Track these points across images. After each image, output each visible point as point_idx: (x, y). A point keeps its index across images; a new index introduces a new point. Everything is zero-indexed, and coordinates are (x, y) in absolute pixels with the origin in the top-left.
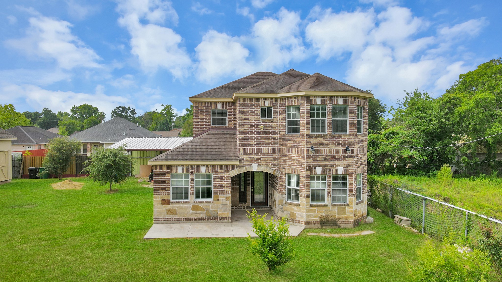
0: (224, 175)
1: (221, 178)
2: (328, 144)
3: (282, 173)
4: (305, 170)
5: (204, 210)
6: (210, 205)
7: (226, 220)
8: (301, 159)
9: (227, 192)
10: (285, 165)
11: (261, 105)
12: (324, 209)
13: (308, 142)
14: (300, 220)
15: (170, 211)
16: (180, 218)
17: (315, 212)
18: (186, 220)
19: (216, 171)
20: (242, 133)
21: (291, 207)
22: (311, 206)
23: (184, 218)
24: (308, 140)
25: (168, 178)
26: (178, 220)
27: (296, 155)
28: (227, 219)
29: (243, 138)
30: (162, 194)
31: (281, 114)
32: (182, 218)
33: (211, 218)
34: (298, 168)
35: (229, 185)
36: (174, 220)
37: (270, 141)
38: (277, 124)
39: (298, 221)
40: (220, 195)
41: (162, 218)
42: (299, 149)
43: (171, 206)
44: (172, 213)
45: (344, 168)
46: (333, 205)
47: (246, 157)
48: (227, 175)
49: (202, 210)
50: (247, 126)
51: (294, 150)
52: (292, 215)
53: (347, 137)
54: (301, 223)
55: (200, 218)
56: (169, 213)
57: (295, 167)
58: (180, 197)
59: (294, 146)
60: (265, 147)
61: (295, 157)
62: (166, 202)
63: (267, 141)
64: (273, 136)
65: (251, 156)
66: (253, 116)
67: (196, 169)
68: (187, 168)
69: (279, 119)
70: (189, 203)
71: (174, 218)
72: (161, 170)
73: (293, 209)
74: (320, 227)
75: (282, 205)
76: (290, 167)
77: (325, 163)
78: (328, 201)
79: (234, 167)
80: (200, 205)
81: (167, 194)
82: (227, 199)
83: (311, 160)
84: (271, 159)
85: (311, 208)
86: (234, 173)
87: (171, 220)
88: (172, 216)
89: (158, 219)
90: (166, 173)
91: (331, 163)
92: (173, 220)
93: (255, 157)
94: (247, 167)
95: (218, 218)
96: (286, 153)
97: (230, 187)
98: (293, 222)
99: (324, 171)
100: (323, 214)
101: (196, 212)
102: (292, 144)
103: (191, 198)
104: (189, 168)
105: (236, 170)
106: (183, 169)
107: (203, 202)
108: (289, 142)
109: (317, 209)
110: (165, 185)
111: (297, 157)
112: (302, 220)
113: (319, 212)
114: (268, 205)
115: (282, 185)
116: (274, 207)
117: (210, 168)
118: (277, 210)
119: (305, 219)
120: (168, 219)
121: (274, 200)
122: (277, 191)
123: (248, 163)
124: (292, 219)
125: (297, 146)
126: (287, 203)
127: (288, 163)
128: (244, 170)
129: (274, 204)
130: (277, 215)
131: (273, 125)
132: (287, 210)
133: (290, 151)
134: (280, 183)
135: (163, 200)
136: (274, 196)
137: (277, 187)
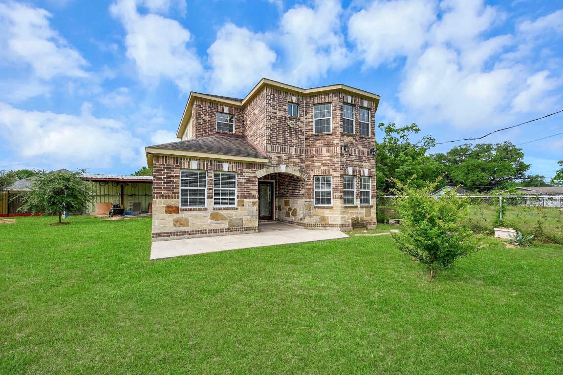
0: (250, 175)
1: (247, 179)
2: (357, 145)
3: (310, 176)
4: (339, 169)
5: (227, 219)
6: (234, 212)
7: (253, 230)
8: (334, 158)
9: (253, 196)
10: (313, 166)
11: (288, 100)
12: (355, 211)
13: (342, 140)
14: (334, 223)
15: (177, 222)
16: (193, 231)
17: (348, 213)
18: (202, 233)
19: (240, 170)
20: (269, 128)
21: (320, 211)
22: (345, 207)
23: (199, 231)
24: (342, 139)
25: (176, 176)
26: (191, 234)
27: (328, 154)
28: (253, 228)
29: (271, 134)
30: (166, 198)
31: (307, 113)
32: (196, 231)
33: (234, 229)
34: (330, 168)
35: (256, 188)
36: (185, 234)
37: (297, 141)
38: (304, 124)
39: (331, 224)
40: (246, 200)
41: (165, 233)
42: (331, 148)
43: (180, 215)
44: (181, 224)
45: (369, 169)
46: (361, 207)
47: (274, 157)
48: (253, 175)
49: (223, 218)
50: (275, 121)
51: (325, 149)
52: (323, 219)
53: (371, 140)
54: (335, 227)
55: (221, 229)
56: (178, 224)
57: (326, 168)
58: (193, 202)
59: (325, 145)
60: (292, 146)
61: (325, 157)
62: (171, 210)
63: (294, 141)
64: (301, 137)
65: (278, 155)
66: (280, 110)
67: (217, 166)
68: (204, 163)
69: (306, 119)
70: (206, 209)
71: (185, 232)
72: (166, 162)
73: (324, 213)
74: (352, 230)
75: (310, 210)
76: (320, 168)
77: (355, 163)
78: (357, 202)
79: (262, 166)
80: (221, 212)
81: (175, 198)
82: (254, 204)
83: (344, 160)
84: (298, 160)
85: (345, 210)
86: (261, 173)
87: (180, 235)
88: (182, 229)
89: (160, 234)
90: (173, 168)
91: (360, 163)
92: (182, 235)
93: (283, 157)
94: (275, 168)
95: (243, 228)
96: (314, 153)
97: (256, 190)
98: (324, 227)
99: (354, 172)
100: (354, 216)
101: (215, 222)
102: (322, 143)
103: (209, 203)
104: (207, 164)
105: (264, 169)
106: (199, 165)
107: (224, 209)
108: (318, 142)
109: (350, 211)
110: (171, 186)
111: (329, 156)
112: (336, 223)
113: (351, 213)
114: (274, 219)
115: (309, 189)
116: (289, 217)
117: (234, 165)
118: (301, 216)
119: (339, 222)
120: (176, 234)
121: (290, 209)
122: (302, 196)
123: (276, 163)
124: (323, 224)
125: (329, 145)
126: (315, 207)
127: (317, 164)
128: (272, 171)
129: (289, 213)
130: (301, 222)
131: (301, 124)
132: (316, 215)
133: (319, 151)
134: (308, 187)
135: (168, 207)
136: (289, 205)
137: (302, 192)
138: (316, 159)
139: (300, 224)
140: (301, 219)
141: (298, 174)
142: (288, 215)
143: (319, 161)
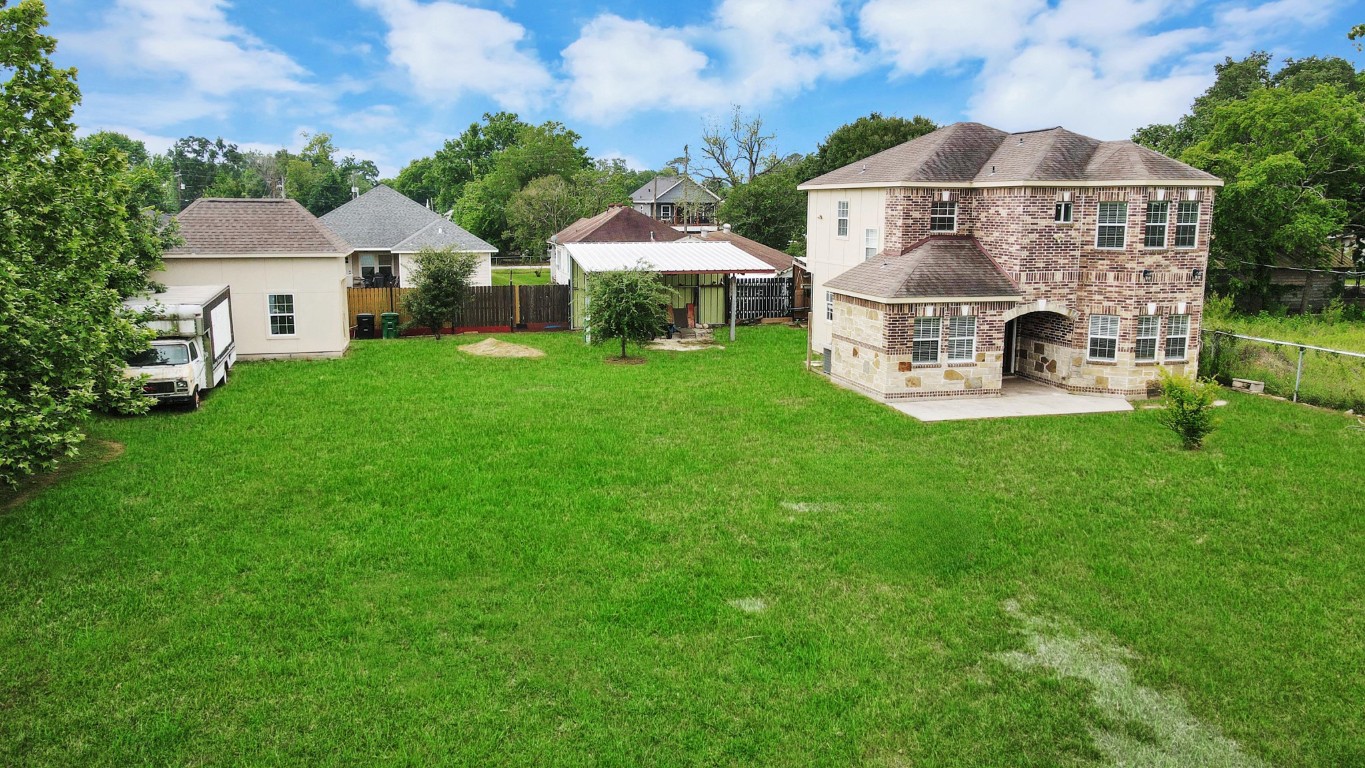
0: (994, 318)
1: (991, 324)
2: (1168, 266)
3: (1083, 314)
4: (1131, 307)
5: (963, 378)
6: (971, 369)
7: (994, 393)
8: (1126, 290)
9: (997, 347)
10: (1091, 300)
11: (1056, 200)
12: (1153, 370)
13: (1140, 263)
14: (1117, 388)
15: (912, 382)
16: (925, 393)
17: (1141, 374)
18: (936, 395)
19: (983, 313)
21: (1096, 368)
22: (1137, 365)
23: (931, 393)
24: (1141, 259)
25: (910, 327)
26: (923, 396)
27: (1116, 283)
28: (995, 391)
29: (1027, 256)
30: (901, 354)
31: (1087, 215)
32: (928, 393)
33: (972, 391)
34: (1118, 304)
35: (1002, 335)
36: (917, 396)
37: (1066, 261)
38: (1080, 233)
39: (1112, 389)
40: (986, 352)
41: (898, 394)
42: (1122, 274)
43: (913, 373)
44: (914, 384)
45: (1187, 303)
46: (1167, 364)
47: (1029, 289)
48: (999, 318)
49: (959, 377)
50: (1034, 236)
51: (1111, 275)
52: (1100, 380)
53: (1196, 254)
54: (1118, 393)
55: (956, 391)
56: (910, 384)
57: (1111, 304)
58: (926, 356)
59: (1112, 269)
60: (1058, 270)
61: (1111, 286)
62: (904, 367)
63: (1062, 261)
64: (1072, 253)
65: (1036, 286)
66: (1044, 218)
67: (955, 310)
68: (940, 308)
69: (1084, 224)
70: (939, 366)
71: (917, 393)
73: (1102, 371)
74: (1146, 398)
75: (1079, 366)
76: (1101, 303)
77: (1162, 295)
78: (1160, 356)
79: (1011, 305)
80: (956, 370)
81: (908, 353)
82: (997, 358)
83: (1142, 292)
84: (1066, 291)
85: (1137, 368)
86: (1009, 315)
87: (911, 397)
88: (914, 389)
89: (892, 394)
90: (908, 317)
91: (1170, 295)
92: (914, 396)
93: (1043, 288)
94: (1030, 306)
95: (981, 390)
96: (1093, 280)
97: (1002, 338)
98: (1101, 392)
99: (1159, 309)
100: (1152, 378)
101: (950, 381)
102: (1107, 265)
103: (942, 358)
104: (943, 308)
105: (1014, 309)
106: (935, 310)
107: (959, 365)
108: (1101, 262)
109: (1144, 370)
110: (905, 339)
111: (1117, 286)
112: (1120, 387)
113: (1146, 374)
114: (1012, 371)
115: (1081, 333)
116: (1042, 371)
117: (976, 307)
118: (1064, 375)
119: (1127, 386)
120: (911, 395)
121: (1044, 360)
122: (1068, 344)
123: (1032, 298)
124: (1100, 388)
125: (1119, 269)
126: (1088, 363)
127: (1097, 297)
128: (1024, 310)
129: (1042, 366)
130: (1064, 382)
131: (1073, 233)
132: (1089, 374)
133: (1102, 277)
134: (1078, 331)
135: (901, 363)
136: (1043, 353)
137: (1069, 337)
138: (1096, 289)
139: (1061, 386)
140: (1064, 378)
141: (1064, 312)
142: (1039, 368)
143: (1100, 293)
